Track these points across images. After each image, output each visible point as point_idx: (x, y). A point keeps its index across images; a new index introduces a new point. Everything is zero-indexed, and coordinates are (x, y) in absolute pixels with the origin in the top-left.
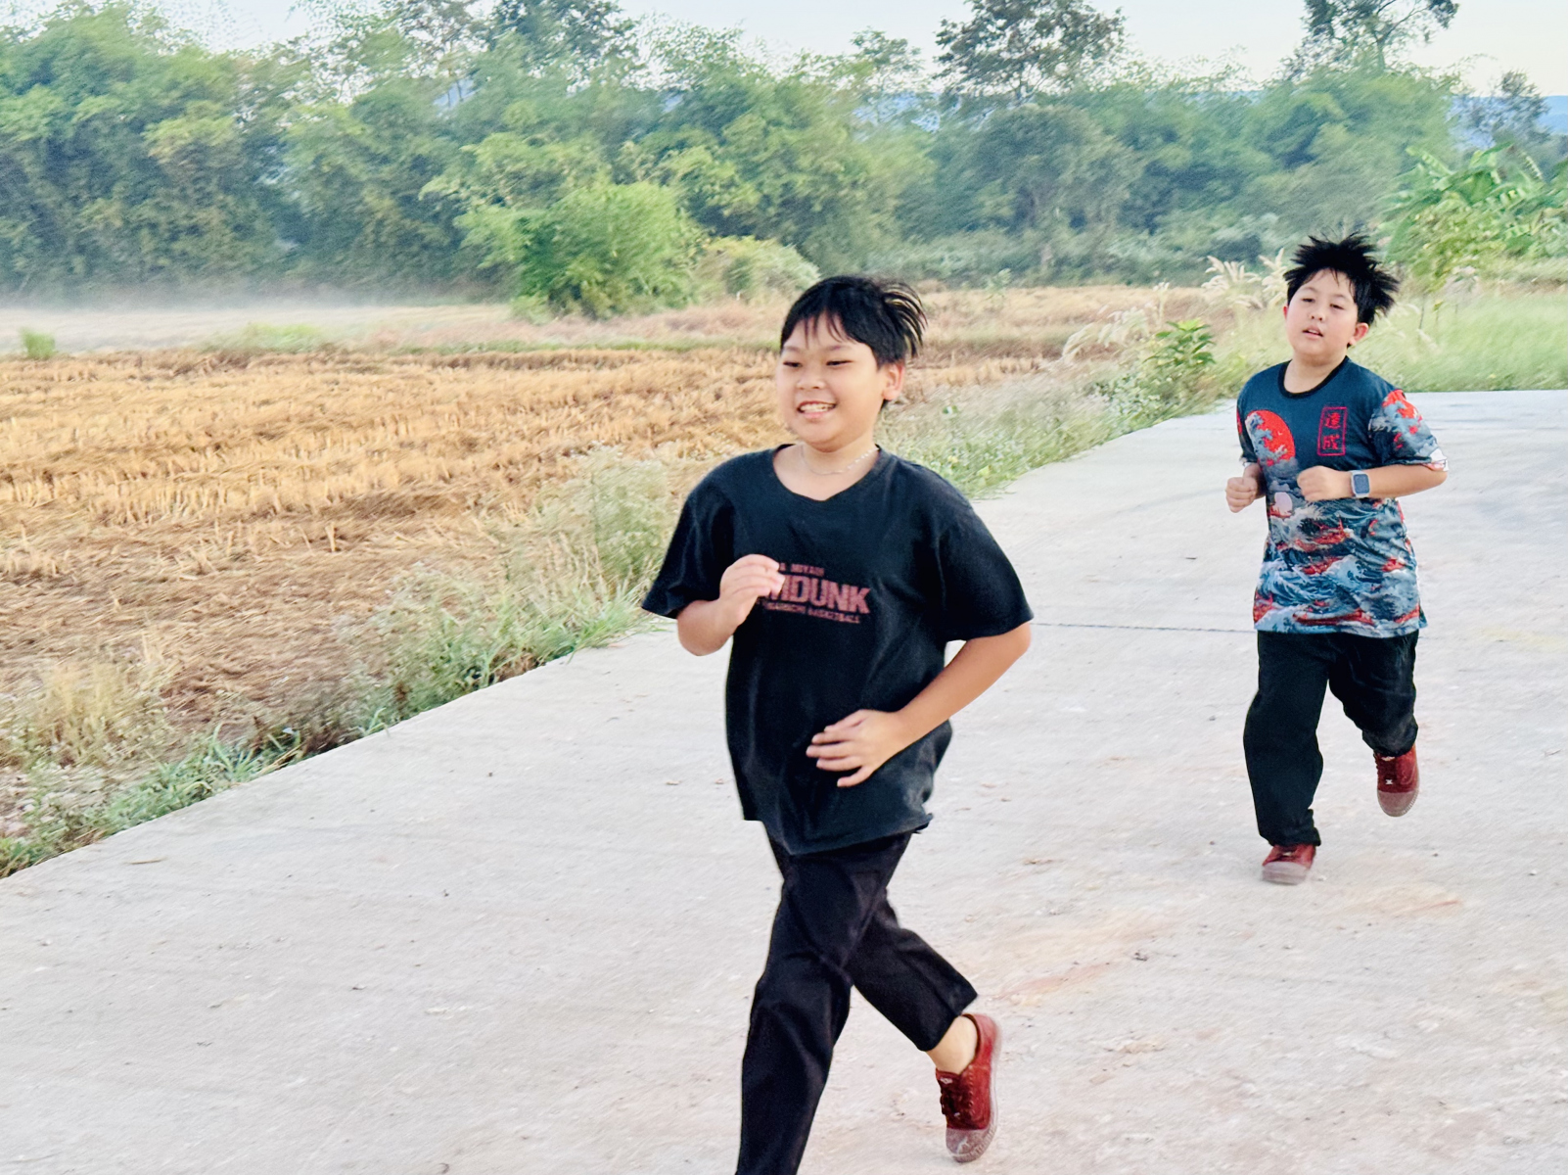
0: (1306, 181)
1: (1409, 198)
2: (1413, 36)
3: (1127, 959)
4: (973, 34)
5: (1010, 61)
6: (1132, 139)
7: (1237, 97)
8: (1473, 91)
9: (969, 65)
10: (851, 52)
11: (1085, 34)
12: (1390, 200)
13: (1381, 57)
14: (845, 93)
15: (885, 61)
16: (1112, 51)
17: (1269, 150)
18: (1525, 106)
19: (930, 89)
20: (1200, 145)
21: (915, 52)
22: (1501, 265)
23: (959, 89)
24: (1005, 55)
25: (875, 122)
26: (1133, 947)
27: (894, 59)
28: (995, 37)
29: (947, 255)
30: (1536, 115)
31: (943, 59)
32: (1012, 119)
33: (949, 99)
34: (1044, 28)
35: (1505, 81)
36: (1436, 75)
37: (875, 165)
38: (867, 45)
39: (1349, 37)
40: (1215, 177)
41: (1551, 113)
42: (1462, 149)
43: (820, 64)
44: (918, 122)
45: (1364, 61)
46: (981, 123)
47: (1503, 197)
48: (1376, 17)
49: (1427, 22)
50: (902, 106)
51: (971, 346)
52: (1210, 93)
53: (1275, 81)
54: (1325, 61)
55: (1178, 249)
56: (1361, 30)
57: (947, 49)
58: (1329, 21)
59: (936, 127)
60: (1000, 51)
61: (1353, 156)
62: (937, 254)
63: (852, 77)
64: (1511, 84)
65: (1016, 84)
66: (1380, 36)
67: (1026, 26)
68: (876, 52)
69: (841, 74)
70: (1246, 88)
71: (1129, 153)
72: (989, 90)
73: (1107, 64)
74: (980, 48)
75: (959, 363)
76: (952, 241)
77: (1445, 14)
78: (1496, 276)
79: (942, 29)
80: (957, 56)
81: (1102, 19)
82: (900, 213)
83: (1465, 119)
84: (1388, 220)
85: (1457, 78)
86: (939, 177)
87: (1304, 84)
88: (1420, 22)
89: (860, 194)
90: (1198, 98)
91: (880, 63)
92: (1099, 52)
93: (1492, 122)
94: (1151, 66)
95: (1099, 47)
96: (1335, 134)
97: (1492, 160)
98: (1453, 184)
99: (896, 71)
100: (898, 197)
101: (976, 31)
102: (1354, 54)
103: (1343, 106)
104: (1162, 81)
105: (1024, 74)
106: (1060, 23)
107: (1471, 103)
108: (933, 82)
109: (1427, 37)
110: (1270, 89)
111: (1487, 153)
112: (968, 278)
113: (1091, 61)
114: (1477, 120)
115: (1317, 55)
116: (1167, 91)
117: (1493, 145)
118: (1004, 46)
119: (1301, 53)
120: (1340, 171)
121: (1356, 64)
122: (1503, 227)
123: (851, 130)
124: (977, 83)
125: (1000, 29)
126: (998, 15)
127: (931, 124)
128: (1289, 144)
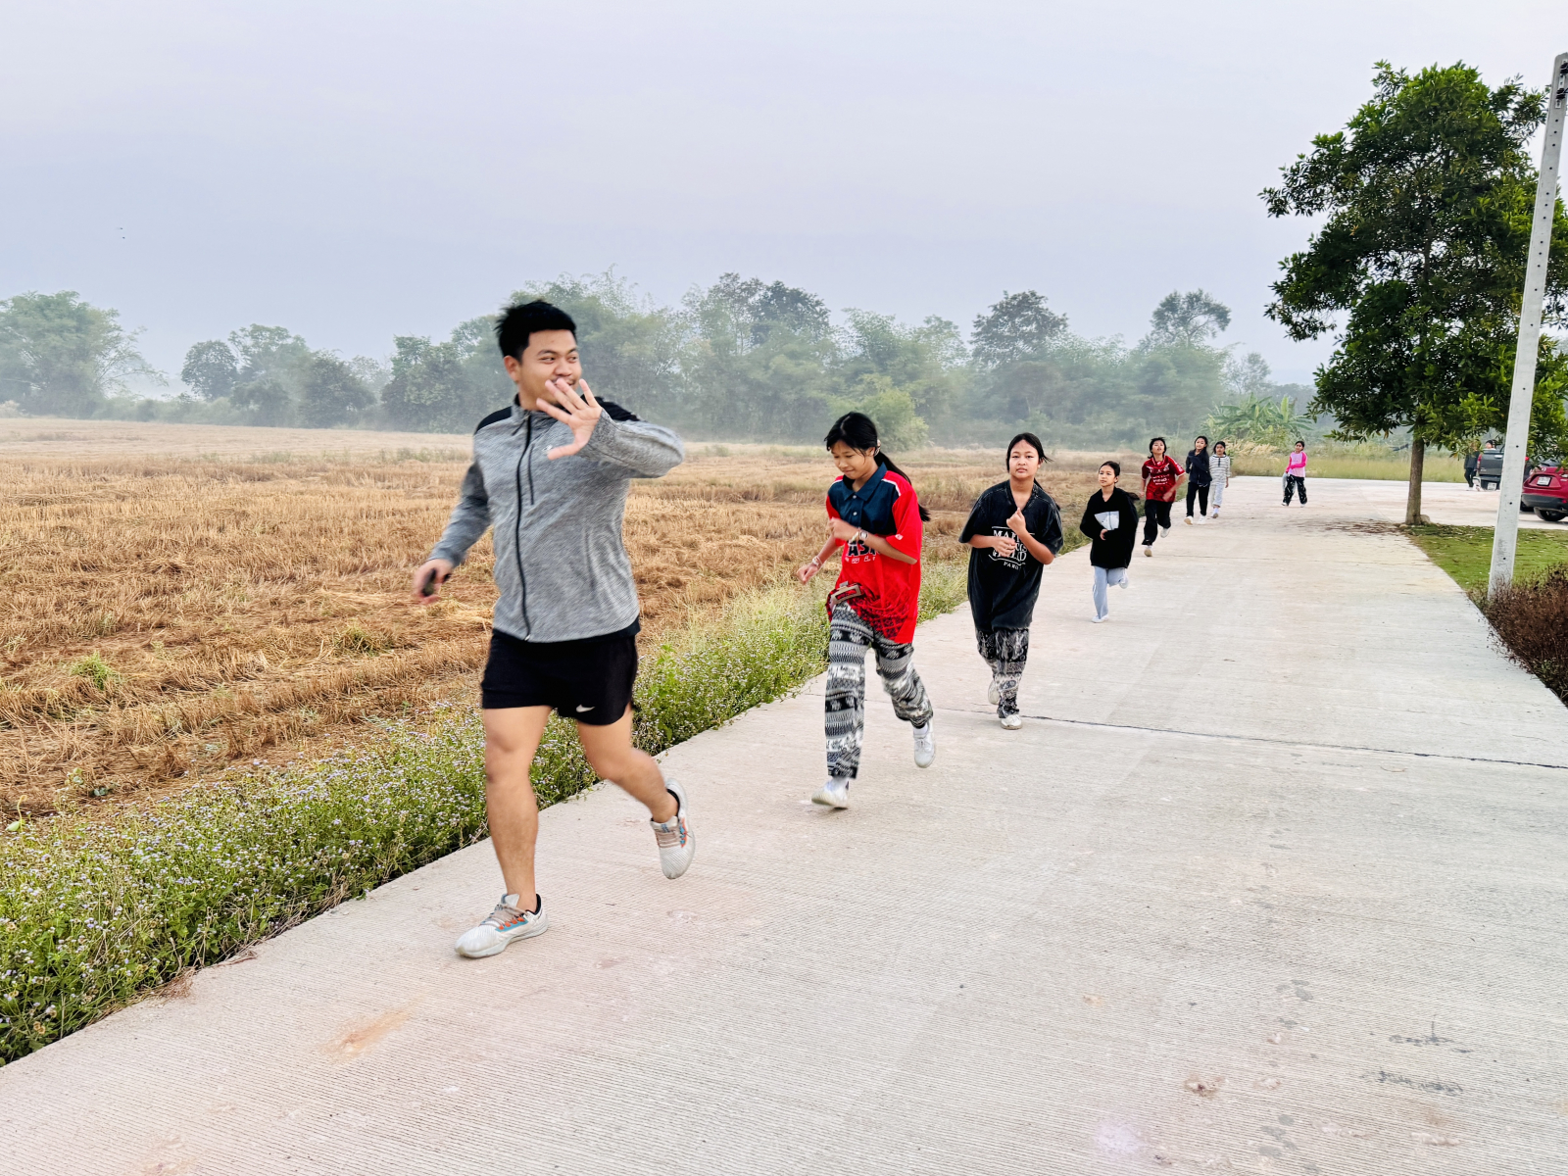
2: (1207, 333)
5: (1010, 337)
7: (1118, 359)
8: (1234, 361)
9: (988, 338)
10: (925, 326)
11: (1048, 325)
13: (1190, 342)
15: (941, 332)
16: (1060, 334)
18: (1260, 370)
23: (982, 349)
24: (1007, 334)
27: (946, 331)
28: (1002, 325)
30: (1264, 375)
31: (978, 334)
32: (1010, 366)
33: (977, 353)
34: (1028, 322)
36: (1217, 352)
39: (1175, 332)
40: (1108, 396)
41: (1272, 374)
45: (1182, 344)
48: (1189, 323)
49: (1214, 327)
52: (1105, 355)
53: (1136, 351)
54: (1161, 343)
56: (1181, 328)
57: (980, 330)
58: (1165, 324)
60: (1005, 332)
64: (1253, 359)
65: (1012, 348)
66: (1190, 333)
67: (1019, 320)
70: (1122, 355)
72: (999, 351)
73: (1057, 340)
74: (995, 330)
77: (1223, 324)
79: (977, 320)
80: (983, 333)
81: (1056, 318)
85: (1227, 355)
86: (971, 391)
87: (1151, 352)
88: (1211, 326)
90: (1099, 358)
92: (1053, 335)
93: (1243, 378)
94: (1078, 340)
95: (1054, 332)
96: (1171, 376)
101: (994, 321)
102: (1177, 340)
103: (1173, 362)
104: (1083, 349)
105: (1016, 343)
106: (1035, 319)
107: (1232, 368)
108: (969, 345)
109: (1214, 334)
113: (1050, 339)
115: (1157, 340)
118: (1007, 330)
119: (1150, 338)
121: (1177, 345)
124: (992, 347)
125: (1004, 321)
126: (1005, 314)
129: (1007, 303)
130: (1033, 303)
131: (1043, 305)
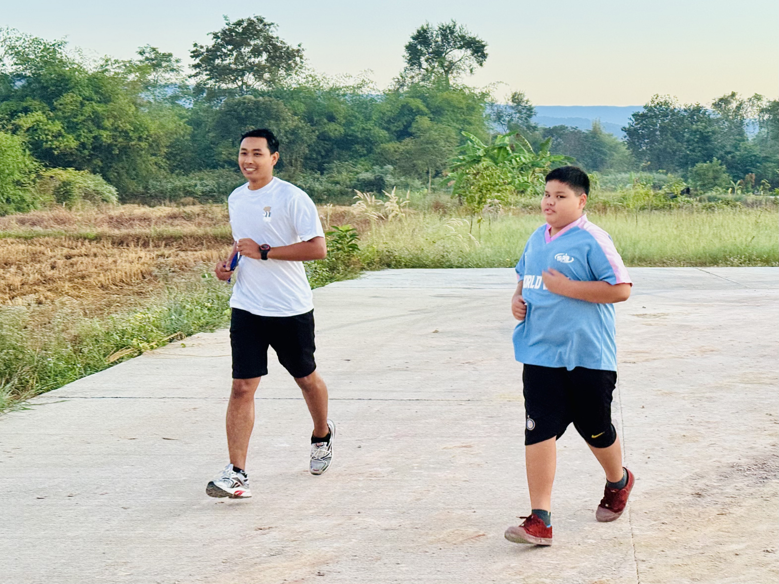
0: (408, 147)
1: (464, 160)
2: (464, 70)
3: (313, 576)
4: (213, 53)
5: (236, 70)
6: (309, 118)
7: (369, 98)
8: (496, 101)
9: (211, 71)
10: (137, 58)
11: (281, 57)
12: (454, 160)
13: (447, 80)
14: (133, 83)
15: (159, 65)
16: (297, 68)
17: (388, 129)
18: (525, 111)
19: (187, 83)
20: (349, 123)
21: (177, 61)
22: (512, 198)
23: (205, 85)
24: (233, 66)
25: (152, 101)
26: (317, 569)
27: (164, 64)
28: (226, 55)
29: (199, 183)
30: (530, 116)
31: (196, 66)
32: (239, 104)
33: (199, 89)
34: (256, 52)
35: (513, 97)
36: (477, 92)
37: (153, 128)
38: (147, 55)
39: (430, 69)
40: (358, 143)
41: (538, 115)
42: (492, 132)
43: (117, 65)
44: (181, 103)
45: (438, 81)
46: (220, 105)
47: (513, 160)
48: (444, 58)
49: (471, 63)
50: (170, 92)
51: (215, 238)
52: (353, 94)
53: (389, 90)
54: (417, 81)
55: (337, 183)
56: (436, 64)
57: (197, 61)
58: (419, 59)
59: (191, 106)
60: (230, 64)
61: (434, 135)
62: (193, 182)
63: (137, 74)
64: (516, 99)
65: (240, 83)
66: (446, 69)
67: (245, 50)
68: (153, 60)
69: (130, 72)
70: (373, 93)
71: (308, 127)
72: (224, 86)
73: (294, 75)
74: (218, 61)
75: (208, 248)
76: (201, 174)
77: (481, 59)
78: (511, 204)
79: (194, 49)
80: (204, 65)
81: (290, 49)
82: (168, 156)
83: (493, 117)
84: (453, 171)
85: (488, 94)
86: (193, 136)
87: (407, 92)
88: (467, 62)
89: (143, 144)
90: (347, 97)
91: (156, 66)
92: (289, 68)
93: (507, 119)
94: (319, 77)
95: (289, 65)
96: (424, 122)
97: (507, 140)
98: (487, 154)
99: (166, 71)
100: (168, 147)
101: (215, 51)
102: (433, 78)
103: (427, 107)
104: (326, 88)
105: (245, 78)
106: (266, 50)
107: (496, 108)
108: (189, 79)
109: (471, 71)
110: (387, 95)
111: (504, 136)
112: (213, 196)
113: (285, 73)
114: (499, 117)
115: (413, 77)
116: (329, 93)
117: (508, 132)
118: (232, 61)
119: (404, 75)
120: (427, 143)
121: (434, 83)
122: (513, 177)
123: (138, 106)
124: (216, 82)
125: (228, 50)
126: (228, 43)
127: (188, 104)
128: (399, 126)
129: (229, 30)
130: (261, 31)
131: (274, 32)
